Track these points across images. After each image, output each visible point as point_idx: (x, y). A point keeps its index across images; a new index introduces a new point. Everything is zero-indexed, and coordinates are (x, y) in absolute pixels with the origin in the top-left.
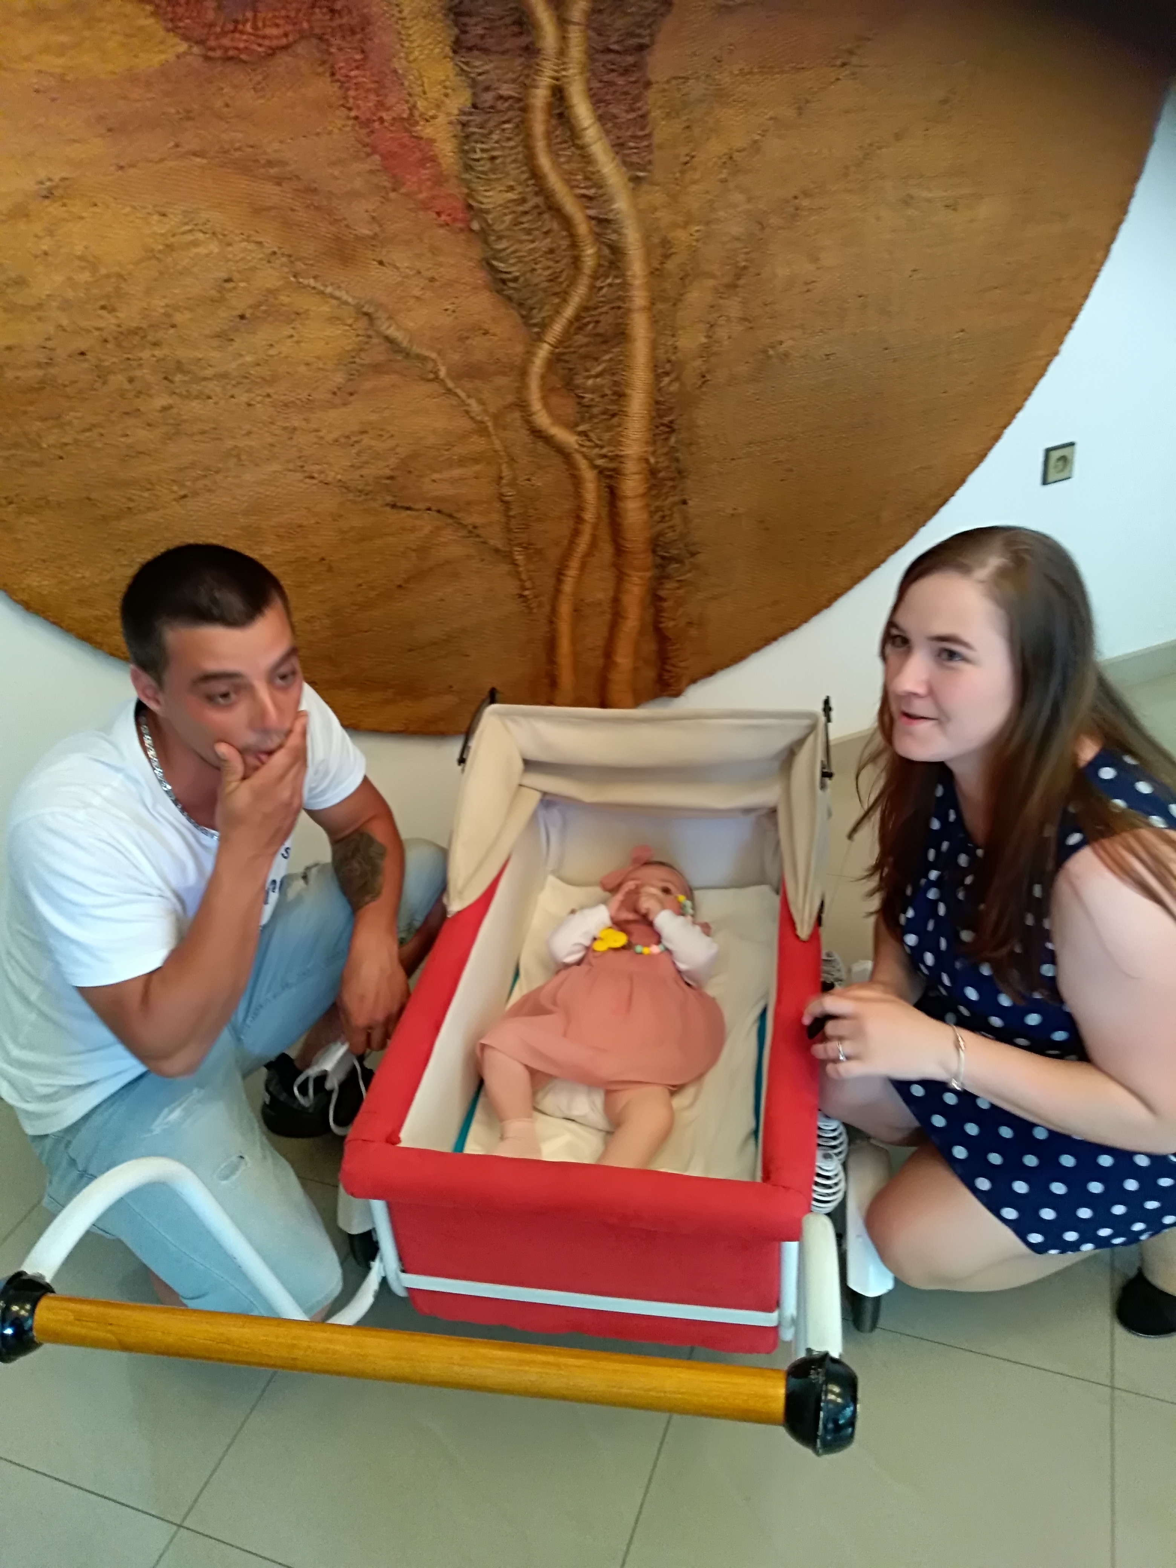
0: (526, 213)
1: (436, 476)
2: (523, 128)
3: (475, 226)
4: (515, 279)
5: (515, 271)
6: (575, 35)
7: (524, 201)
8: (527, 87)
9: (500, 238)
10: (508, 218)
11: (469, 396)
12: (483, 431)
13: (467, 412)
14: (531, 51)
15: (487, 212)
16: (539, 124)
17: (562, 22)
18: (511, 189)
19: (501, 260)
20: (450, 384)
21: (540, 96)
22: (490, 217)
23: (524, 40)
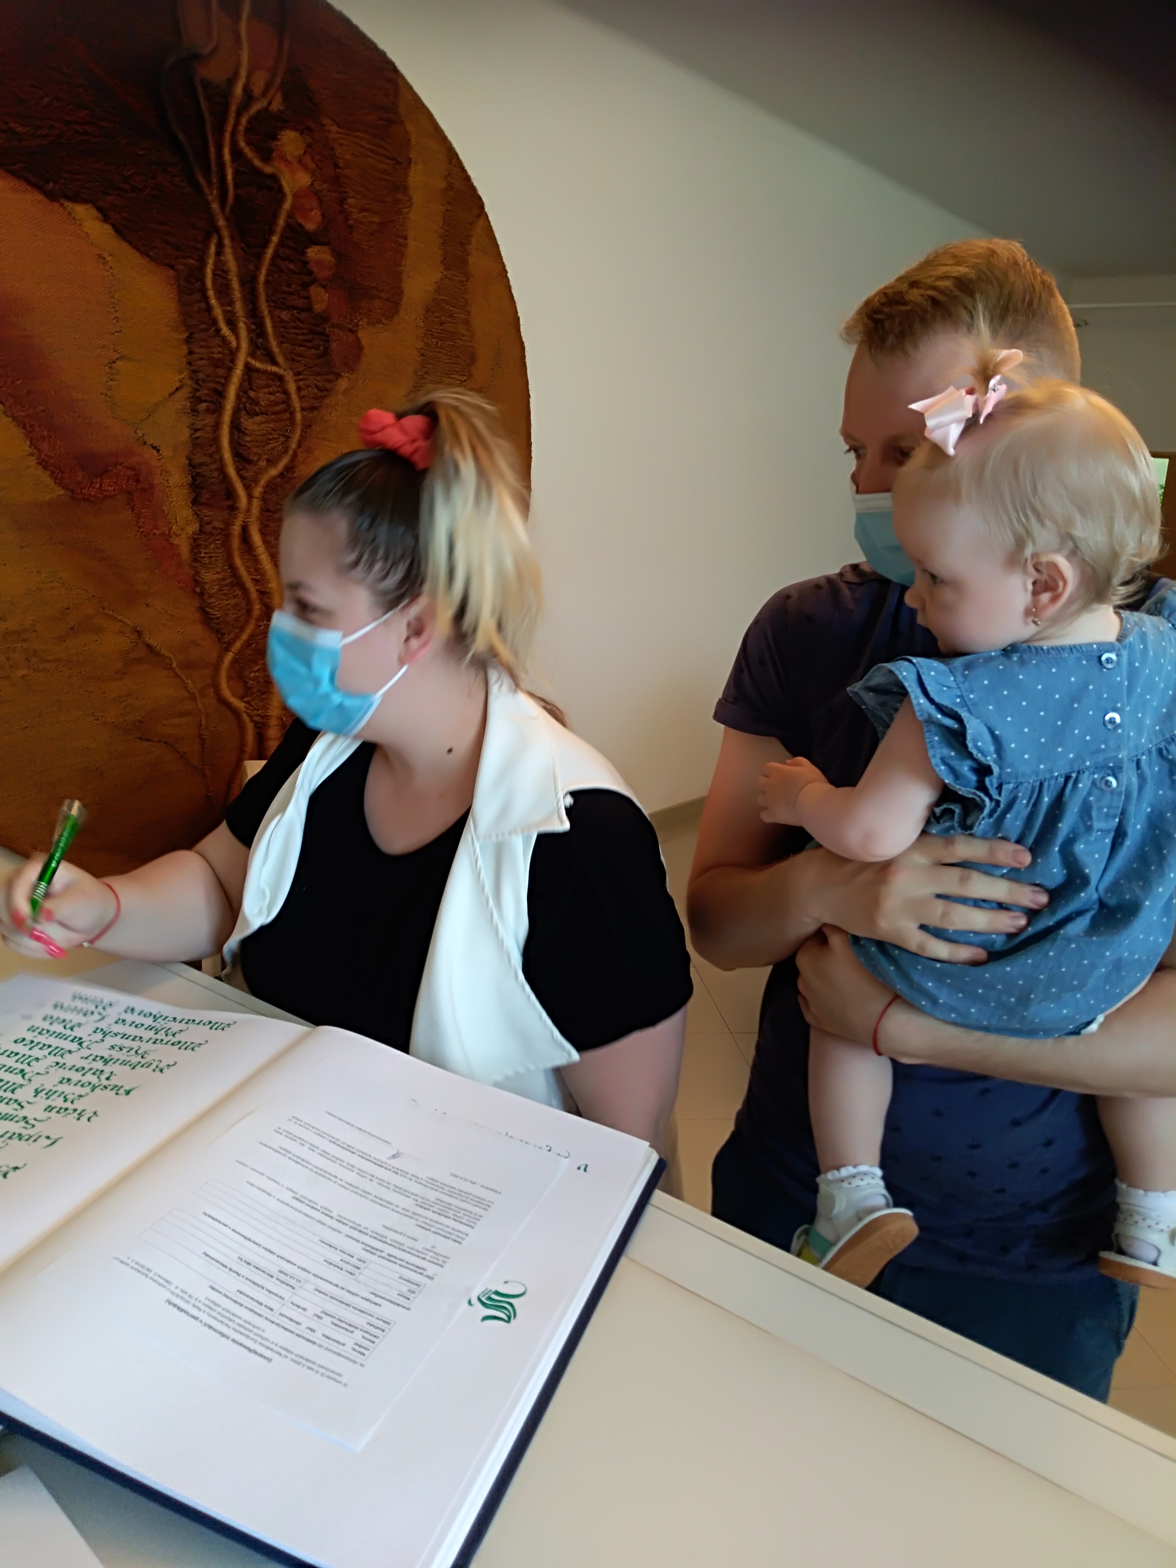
0: (225, 586)
1: (165, 722)
2: (226, 545)
3: (198, 590)
4: (218, 618)
5: (218, 614)
6: (256, 503)
7: (224, 579)
8: (228, 524)
9: (211, 597)
10: (216, 588)
11: (187, 679)
12: (193, 698)
13: (185, 687)
14: (233, 508)
15: (206, 583)
16: (236, 543)
17: (250, 497)
18: (218, 573)
19: (211, 608)
20: (178, 671)
21: (236, 529)
22: (207, 586)
23: (230, 503)
